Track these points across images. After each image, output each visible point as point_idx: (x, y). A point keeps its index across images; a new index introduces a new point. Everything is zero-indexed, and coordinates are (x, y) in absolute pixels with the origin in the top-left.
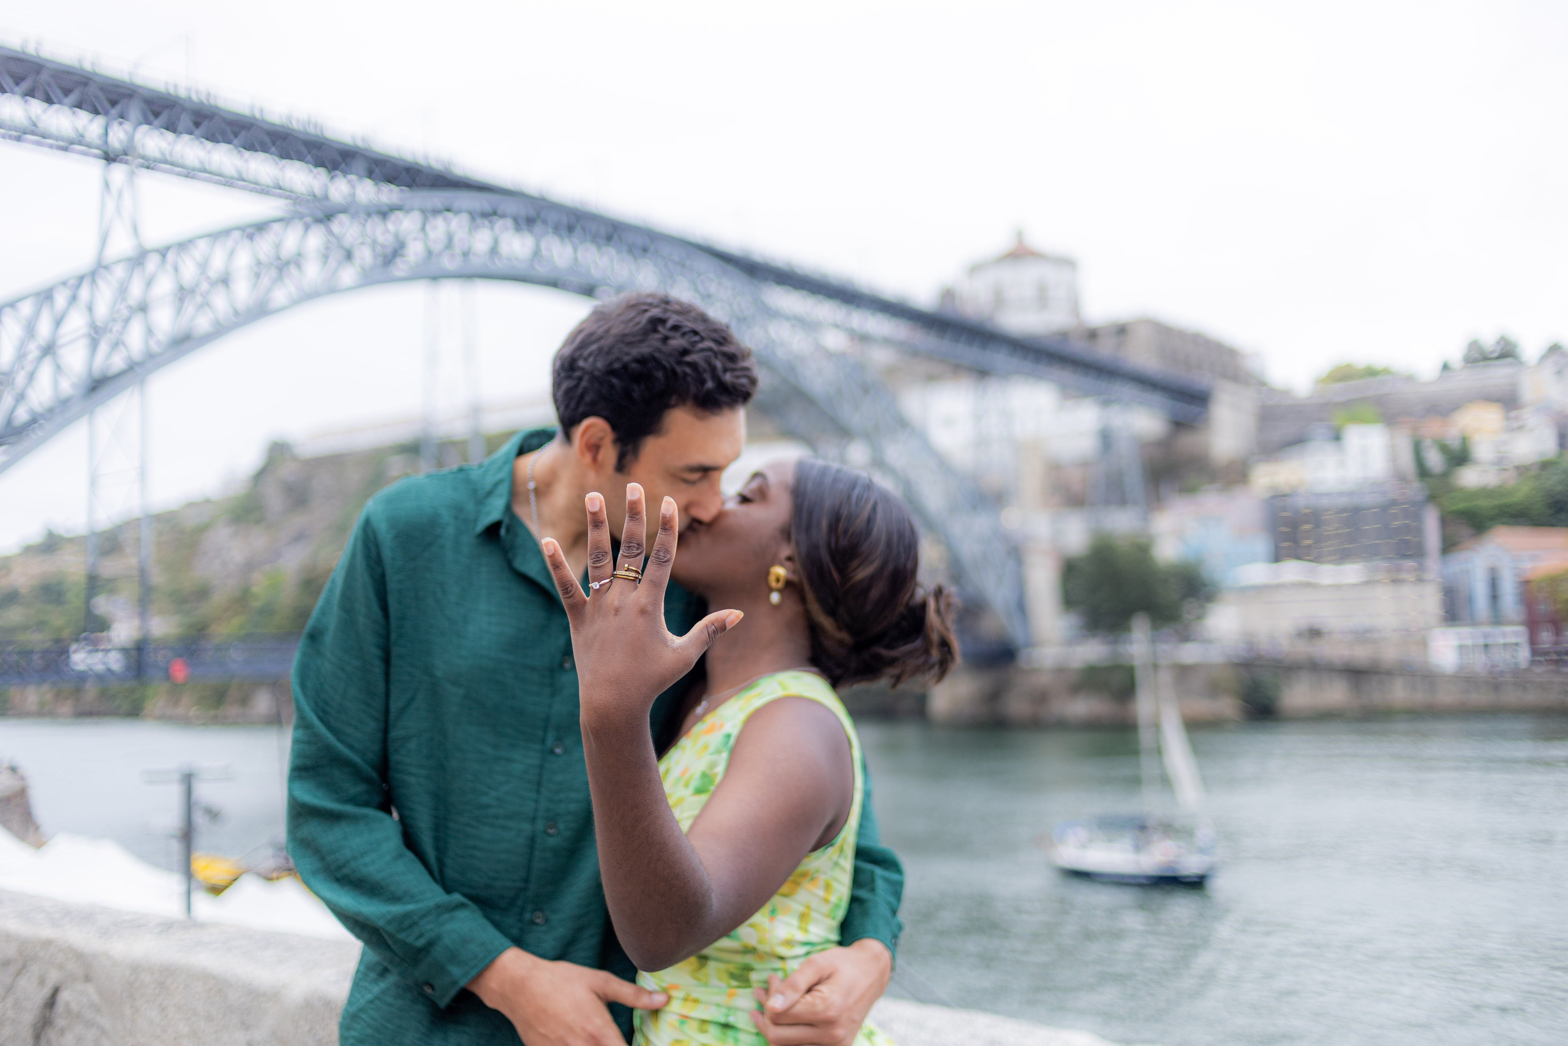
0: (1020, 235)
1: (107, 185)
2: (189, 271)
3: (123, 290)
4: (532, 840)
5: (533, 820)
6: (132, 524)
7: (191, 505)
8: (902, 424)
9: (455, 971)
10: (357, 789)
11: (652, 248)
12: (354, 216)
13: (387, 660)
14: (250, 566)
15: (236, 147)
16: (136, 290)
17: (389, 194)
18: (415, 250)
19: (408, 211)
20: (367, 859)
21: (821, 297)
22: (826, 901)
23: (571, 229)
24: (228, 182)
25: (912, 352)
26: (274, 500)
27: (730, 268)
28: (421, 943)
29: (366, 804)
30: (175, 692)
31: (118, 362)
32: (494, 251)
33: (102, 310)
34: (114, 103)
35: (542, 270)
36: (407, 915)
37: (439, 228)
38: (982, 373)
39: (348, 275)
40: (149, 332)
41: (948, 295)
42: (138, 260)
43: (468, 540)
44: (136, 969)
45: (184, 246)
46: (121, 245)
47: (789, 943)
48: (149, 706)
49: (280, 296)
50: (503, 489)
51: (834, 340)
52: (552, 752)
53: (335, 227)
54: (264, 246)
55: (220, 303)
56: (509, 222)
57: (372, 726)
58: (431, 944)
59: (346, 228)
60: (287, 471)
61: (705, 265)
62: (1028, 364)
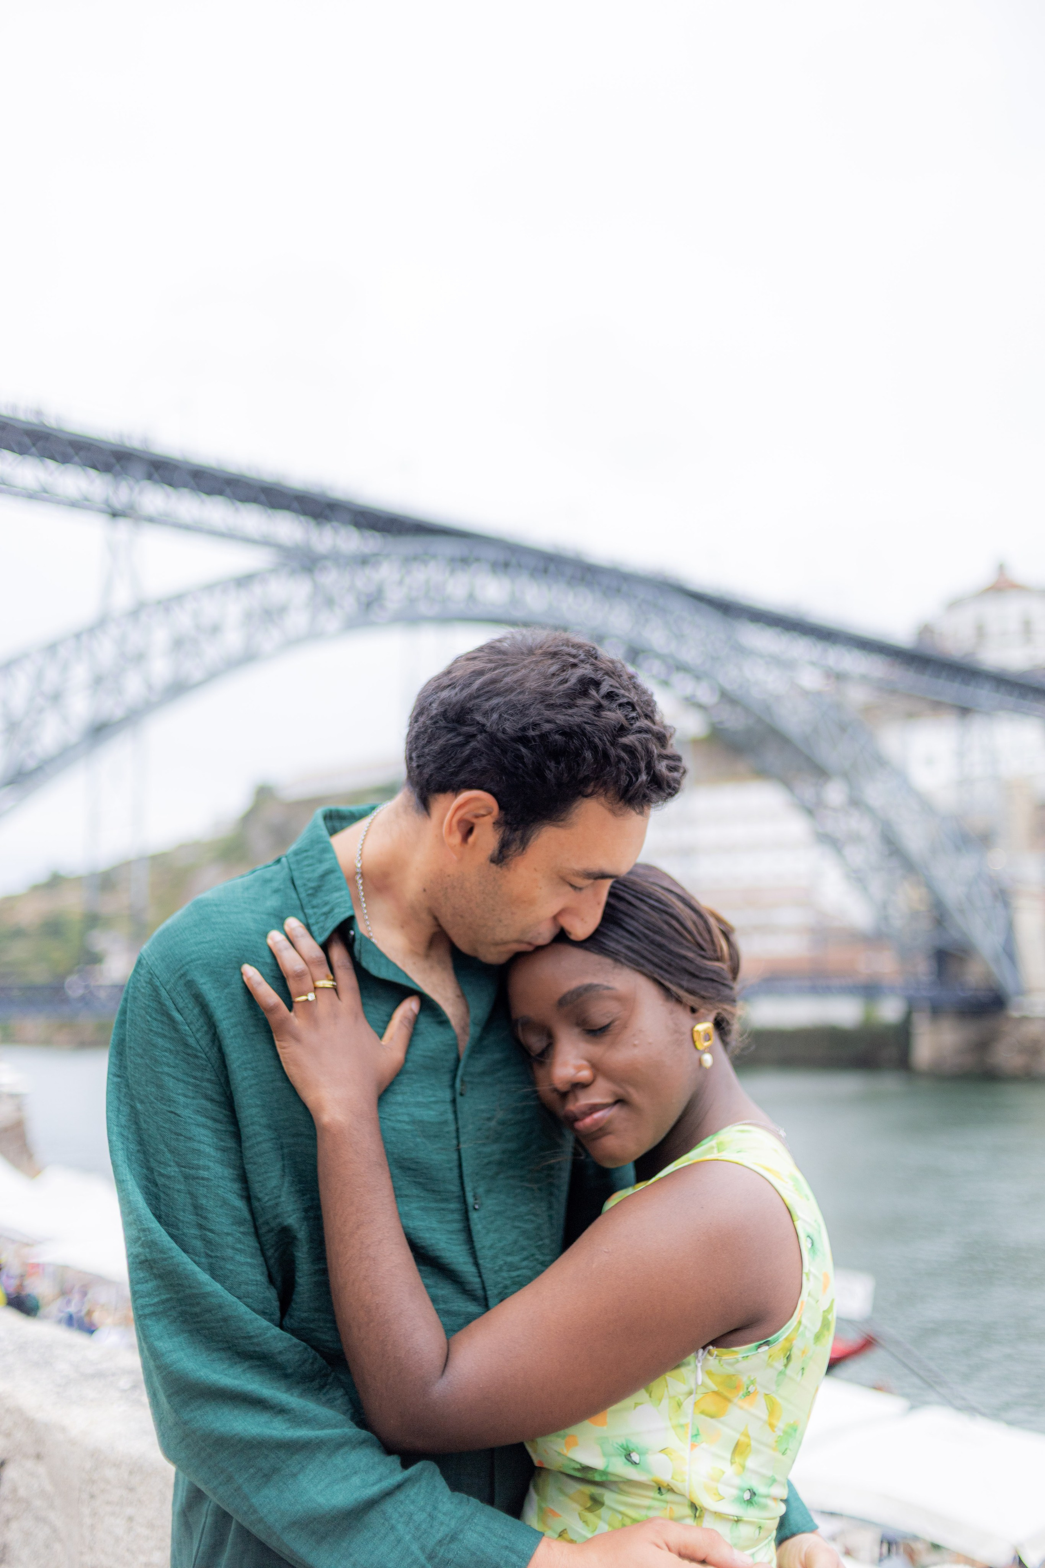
0: (1001, 568)
2: (183, 619)
3: (123, 642)
6: (127, 865)
7: (182, 847)
8: (880, 762)
11: (625, 587)
12: (335, 563)
15: (229, 497)
16: (134, 641)
17: (371, 542)
18: (394, 598)
19: (387, 556)
21: (795, 634)
23: (546, 572)
24: (219, 535)
25: (887, 689)
26: (260, 840)
27: (703, 606)
31: (119, 713)
32: (471, 597)
33: (105, 661)
34: (120, 465)
37: (419, 575)
38: (964, 711)
39: (331, 622)
40: (147, 680)
41: (926, 630)
42: (137, 613)
45: (179, 598)
46: (122, 599)
49: (266, 643)
51: (811, 679)
53: (320, 575)
54: (254, 595)
55: (212, 653)
56: (486, 567)
59: (330, 578)
60: (272, 813)
61: (678, 607)
62: (1011, 700)
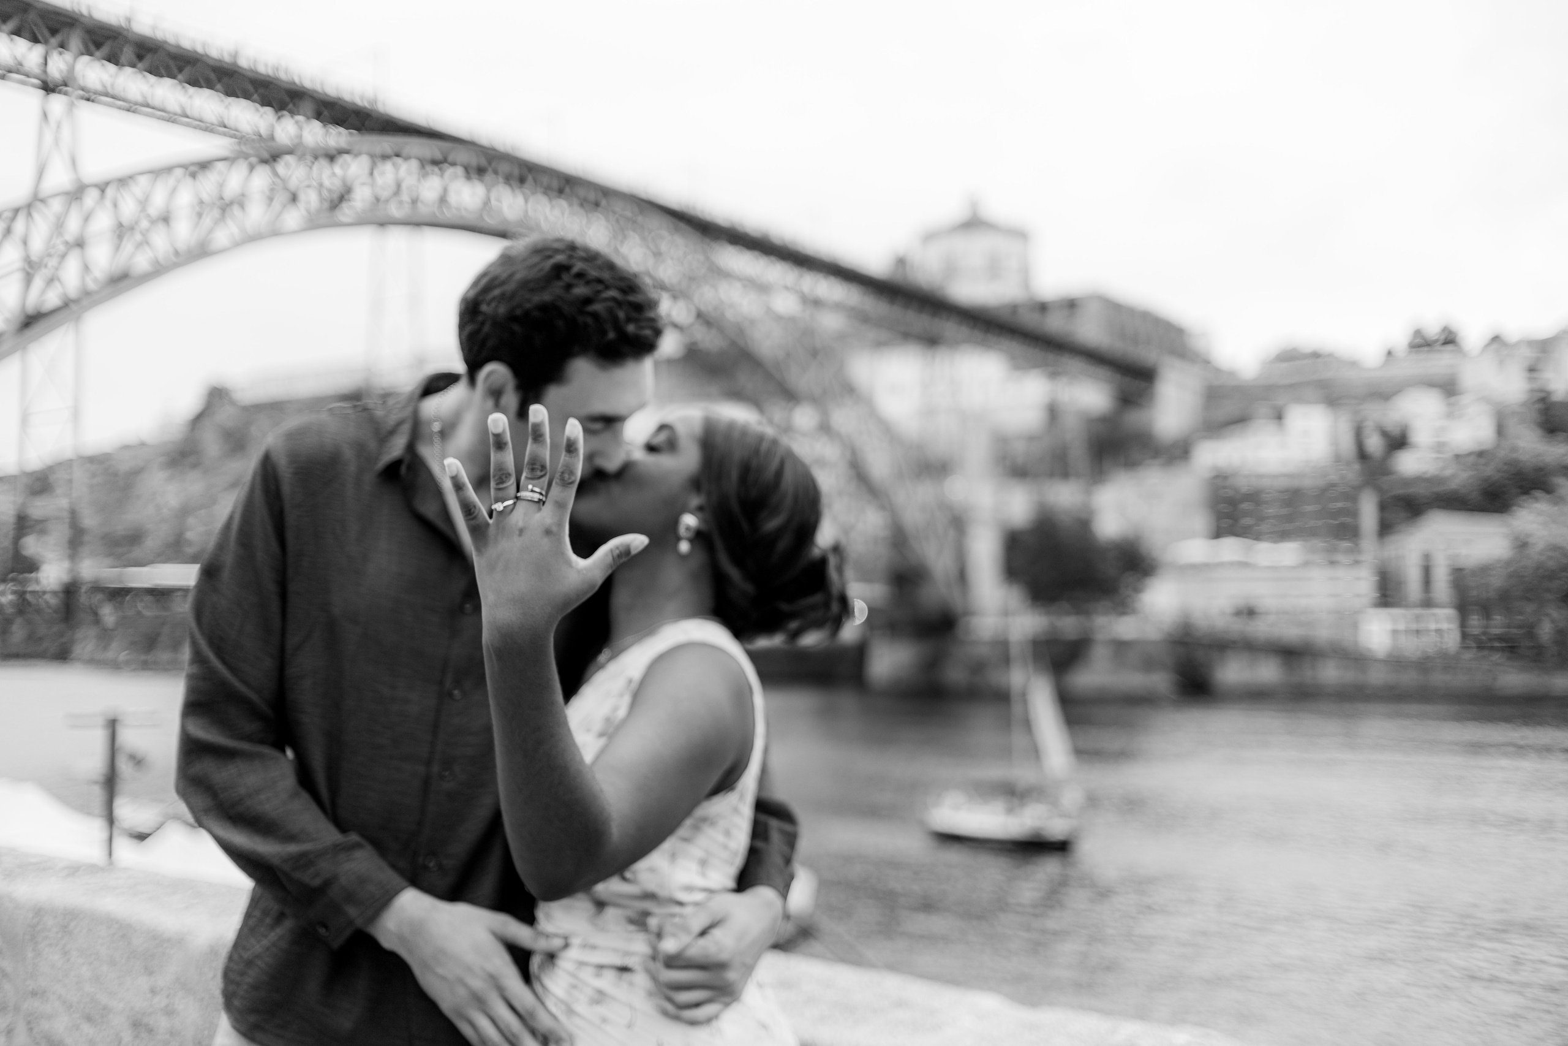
0: (974, 205)
1: (45, 115)
2: (128, 208)
3: (59, 226)
4: (426, 782)
5: (428, 763)
6: (66, 465)
7: (126, 447)
8: (849, 390)
9: (352, 911)
10: (251, 727)
11: (604, 202)
12: (301, 158)
13: (283, 596)
14: (185, 511)
15: (180, 82)
16: (73, 225)
17: (337, 137)
18: (361, 196)
19: (357, 155)
20: (263, 797)
21: (773, 259)
22: (725, 847)
23: (522, 180)
24: (171, 118)
25: (862, 318)
26: (211, 444)
27: (682, 224)
28: (316, 882)
29: (262, 742)
30: (105, 636)
31: (52, 299)
32: (443, 200)
33: (37, 245)
34: (54, 32)
35: (490, 222)
36: (303, 855)
37: (387, 173)
38: (931, 341)
39: (293, 218)
40: (86, 268)
41: (901, 262)
42: (76, 193)
43: (369, 479)
44: (39, 912)
45: (123, 181)
46: (58, 178)
47: (689, 889)
48: (78, 650)
49: (222, 237)
50: (406, 428)
51: (785, 304)
52: (450, 695)
53: (281, 167)
54: (208, 184)
55: (160, 242)
56: (459, 170)
57: (269, 662)
58: (327, 884)
59: (292, 170)
60: (225, 416)
61: (657, 224)
62: (978, 334)
